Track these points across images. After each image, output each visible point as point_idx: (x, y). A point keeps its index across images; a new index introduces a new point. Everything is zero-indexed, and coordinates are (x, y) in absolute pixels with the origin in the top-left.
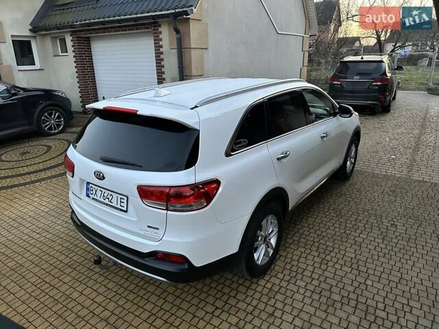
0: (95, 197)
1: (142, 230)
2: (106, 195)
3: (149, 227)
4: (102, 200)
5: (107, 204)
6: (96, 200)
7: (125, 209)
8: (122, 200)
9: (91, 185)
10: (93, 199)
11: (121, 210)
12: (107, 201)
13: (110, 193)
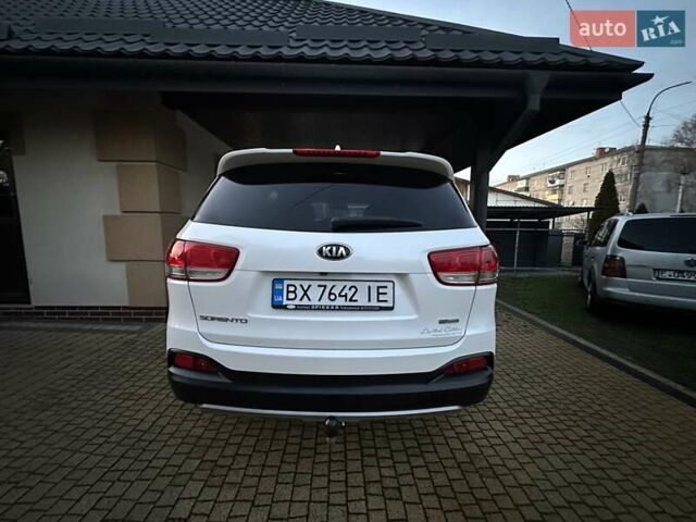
0: (305, 302)
1: (429, 332)
2: (336, 291)
3: (441, 322)
4: (325, 302)
5: (341, 308)
6: (309, 308)
7: (390, 304)
8: (381, 291)
9: (286, 283)
10: (298, 308)
11: (381, 309)
12: (340, 302)
13: (349, 284)
